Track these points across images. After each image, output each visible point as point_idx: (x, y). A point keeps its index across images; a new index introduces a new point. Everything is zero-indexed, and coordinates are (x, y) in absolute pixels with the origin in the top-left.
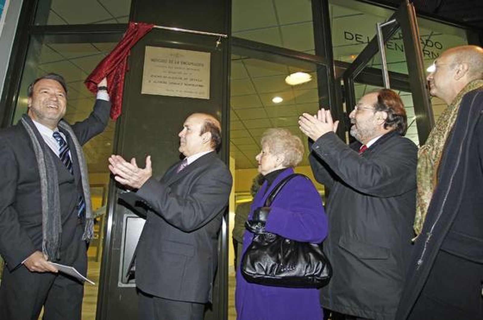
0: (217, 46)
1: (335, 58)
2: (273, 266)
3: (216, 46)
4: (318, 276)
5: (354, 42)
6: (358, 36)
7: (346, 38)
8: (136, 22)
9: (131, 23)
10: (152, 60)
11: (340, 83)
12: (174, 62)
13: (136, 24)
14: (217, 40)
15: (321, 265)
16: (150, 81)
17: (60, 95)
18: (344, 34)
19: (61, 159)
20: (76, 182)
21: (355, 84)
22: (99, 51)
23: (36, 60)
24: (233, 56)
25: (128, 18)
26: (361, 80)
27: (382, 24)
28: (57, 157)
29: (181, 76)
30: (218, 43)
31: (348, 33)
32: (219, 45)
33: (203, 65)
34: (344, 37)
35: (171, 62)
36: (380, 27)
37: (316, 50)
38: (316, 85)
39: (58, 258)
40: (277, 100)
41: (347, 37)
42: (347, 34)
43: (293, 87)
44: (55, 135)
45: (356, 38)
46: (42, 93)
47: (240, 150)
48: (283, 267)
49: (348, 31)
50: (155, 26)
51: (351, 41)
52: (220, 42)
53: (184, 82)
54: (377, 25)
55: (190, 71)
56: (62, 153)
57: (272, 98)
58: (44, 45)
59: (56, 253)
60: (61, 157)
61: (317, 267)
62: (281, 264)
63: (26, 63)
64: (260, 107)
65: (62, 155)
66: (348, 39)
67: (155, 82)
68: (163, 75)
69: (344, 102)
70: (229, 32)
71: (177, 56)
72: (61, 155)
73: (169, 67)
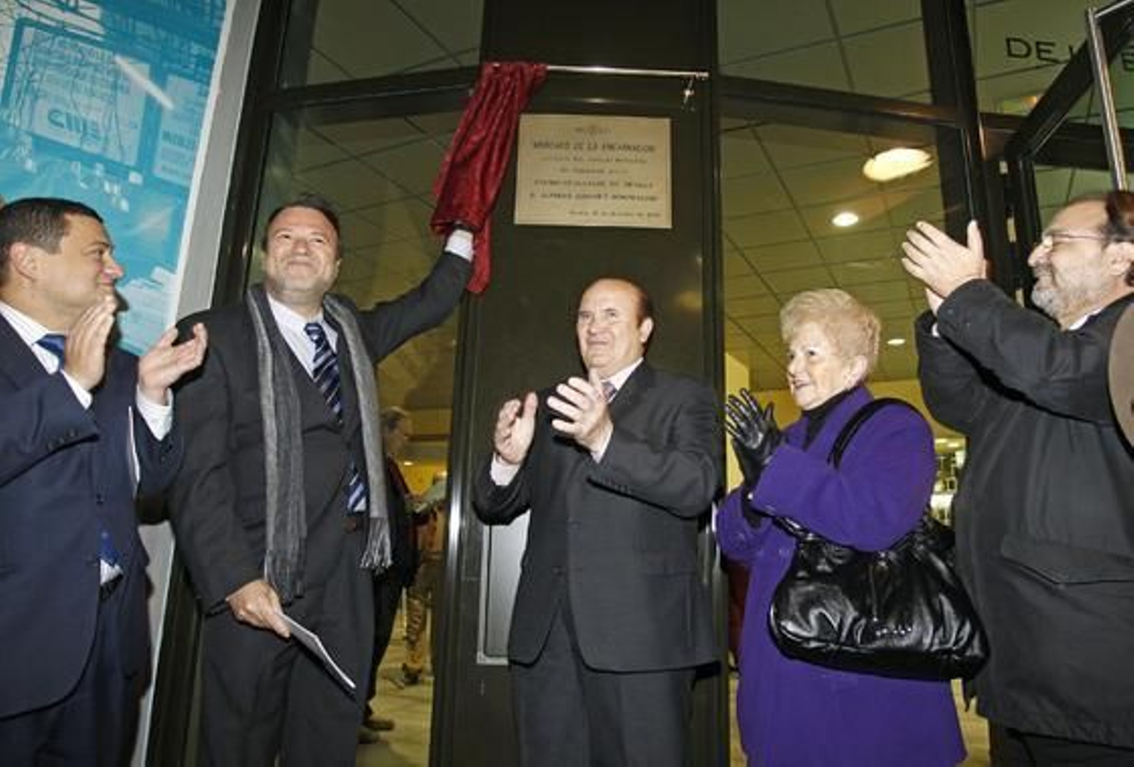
0: (685, 101)
1: (984, 106)
2: (855, 621)
3: (682, 99)
4: (961, 652)
5: (1033, 60)
6: (1042, 47)
7: (1010, 54)
8: (496, 60)
9: (485, 63)
10: (536, 145)
11: (998, 168)
12: (585, 147)
13: (497, 65)
14: (686, 87)
15: (967, 628)
16: (532, 195)
17: (319, 241)
18: (1005, 43)
19: (316, 380)
20: (348, 433)
21: (1036, 168)
22: (422, 132)
23: (288, 164)
24: (725, 123)
25: (477, 54)
26: (1053, 158)
27: (1098, 12)
28: (308, 375)
29: (602, 177)
30: (688, 93)
31: (1015, 40)
32: (690, 97)
33: (651, 149)
34: (1005, 53)
35: (579, 146)
36: (1094, 19)
37: (932, 91)
38: (936, 179)
39: (298, 591)
40: (845, 220)
41: (1014, 52)
42: (1012, 43)
43: (882, 186)
44: (310, 328)
45: (1039, 51)
46: (280, 237)
47: (759, 345)
48: (881, 626)
49: (1013, 36)
50: (550, 67)
51: (1024, 61)
52: (691, 90)
53: (612, 191)
54: (1087, 13)
55: (625, 165)
56: (321, 366)
57: (833, 216)
58: (302, 130)
59: (294, 584)
60: (315, 376)
61: (958, 633)
62: (875, 620)
63: (267, 172)
64: (806, 240)
65: (322, 372)
66: (1015, 56)
67: (544, 196)
68: (563, 177)
69: (1008, 216)
70: (712, 66)
71: (593, 130)
72: (316, 371)
73: (575, 159)
